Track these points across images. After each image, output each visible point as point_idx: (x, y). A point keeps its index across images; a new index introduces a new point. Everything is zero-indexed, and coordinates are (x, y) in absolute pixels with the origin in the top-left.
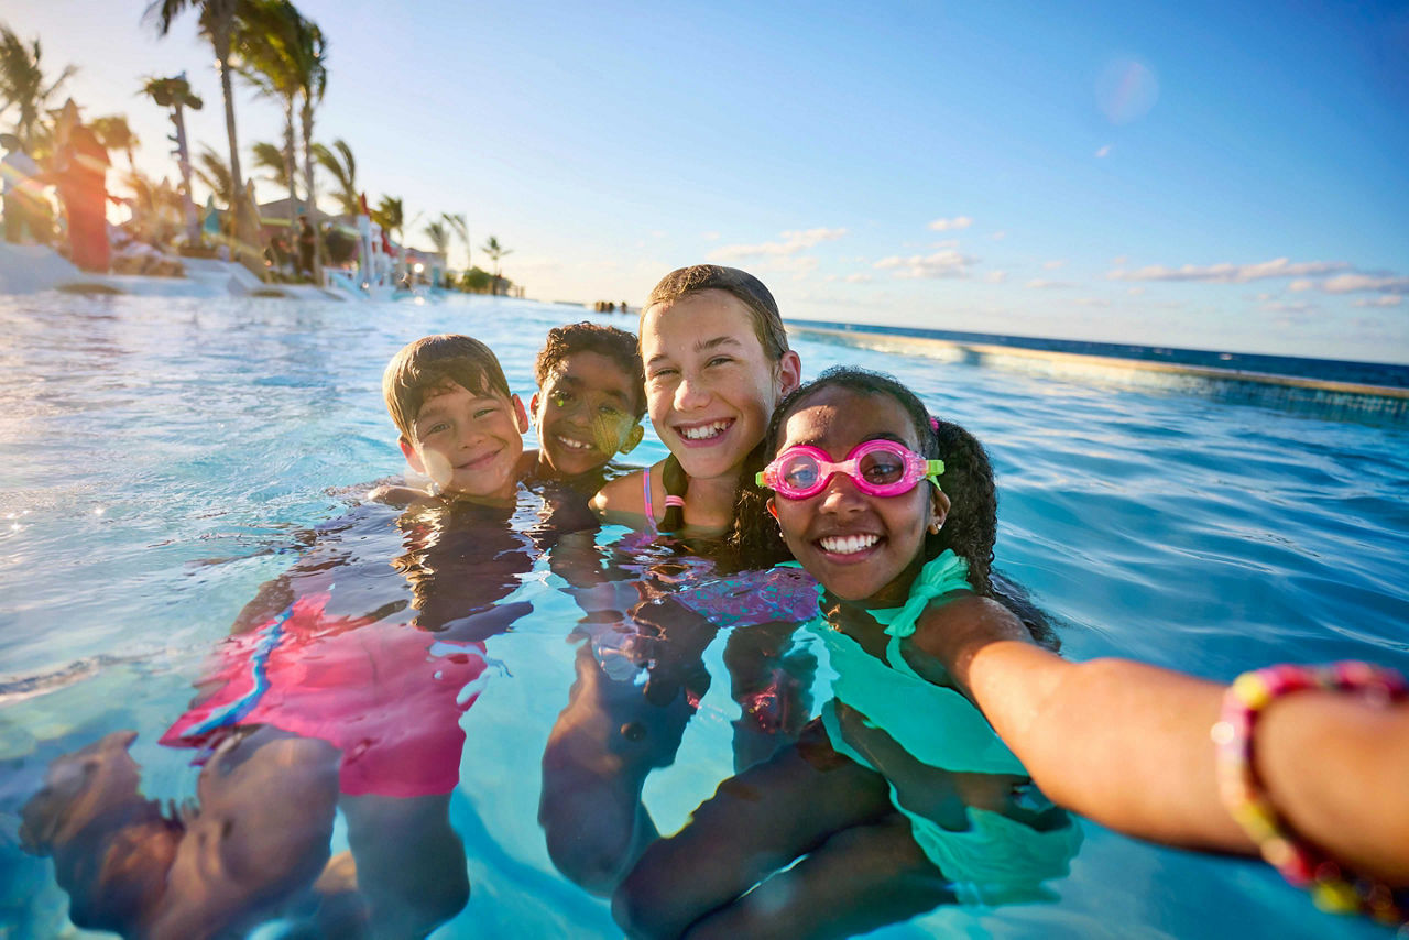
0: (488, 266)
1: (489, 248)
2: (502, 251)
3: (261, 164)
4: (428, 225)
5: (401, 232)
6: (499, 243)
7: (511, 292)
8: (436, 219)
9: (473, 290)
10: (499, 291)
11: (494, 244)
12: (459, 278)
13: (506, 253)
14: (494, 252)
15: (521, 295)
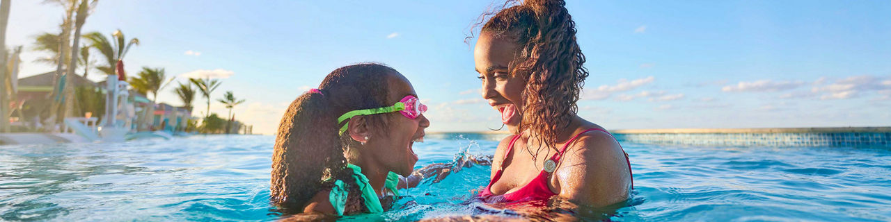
0: (224, 114)
1: (225, 100)
2: (236, 101)
3: (41, 49)
4: (178, 86)
5: (155, 94)
6: (234, 96)
7: (242, 132)
8: (185, 82)
9: (209, 132)
10: (231, 130)
11: (230, 97)
12: (200, 124)
13: (239, 102)
14: (230, 102)
15: (249, 131)
